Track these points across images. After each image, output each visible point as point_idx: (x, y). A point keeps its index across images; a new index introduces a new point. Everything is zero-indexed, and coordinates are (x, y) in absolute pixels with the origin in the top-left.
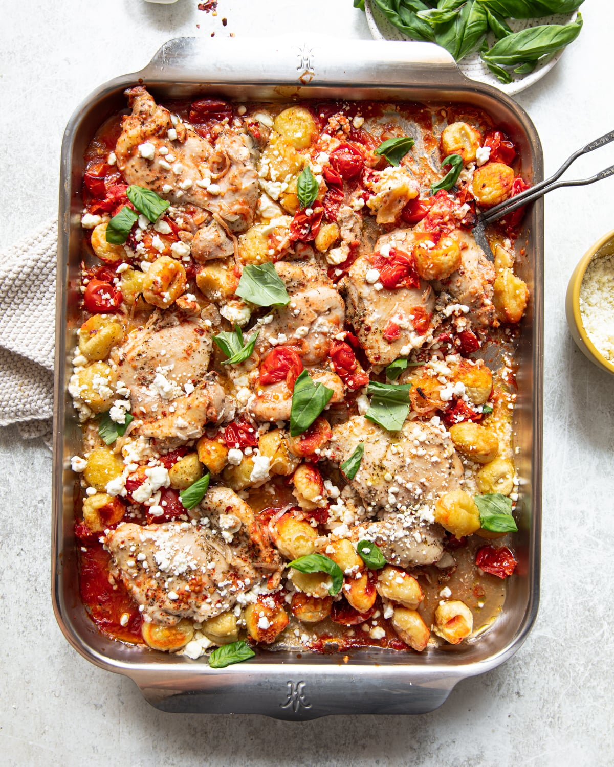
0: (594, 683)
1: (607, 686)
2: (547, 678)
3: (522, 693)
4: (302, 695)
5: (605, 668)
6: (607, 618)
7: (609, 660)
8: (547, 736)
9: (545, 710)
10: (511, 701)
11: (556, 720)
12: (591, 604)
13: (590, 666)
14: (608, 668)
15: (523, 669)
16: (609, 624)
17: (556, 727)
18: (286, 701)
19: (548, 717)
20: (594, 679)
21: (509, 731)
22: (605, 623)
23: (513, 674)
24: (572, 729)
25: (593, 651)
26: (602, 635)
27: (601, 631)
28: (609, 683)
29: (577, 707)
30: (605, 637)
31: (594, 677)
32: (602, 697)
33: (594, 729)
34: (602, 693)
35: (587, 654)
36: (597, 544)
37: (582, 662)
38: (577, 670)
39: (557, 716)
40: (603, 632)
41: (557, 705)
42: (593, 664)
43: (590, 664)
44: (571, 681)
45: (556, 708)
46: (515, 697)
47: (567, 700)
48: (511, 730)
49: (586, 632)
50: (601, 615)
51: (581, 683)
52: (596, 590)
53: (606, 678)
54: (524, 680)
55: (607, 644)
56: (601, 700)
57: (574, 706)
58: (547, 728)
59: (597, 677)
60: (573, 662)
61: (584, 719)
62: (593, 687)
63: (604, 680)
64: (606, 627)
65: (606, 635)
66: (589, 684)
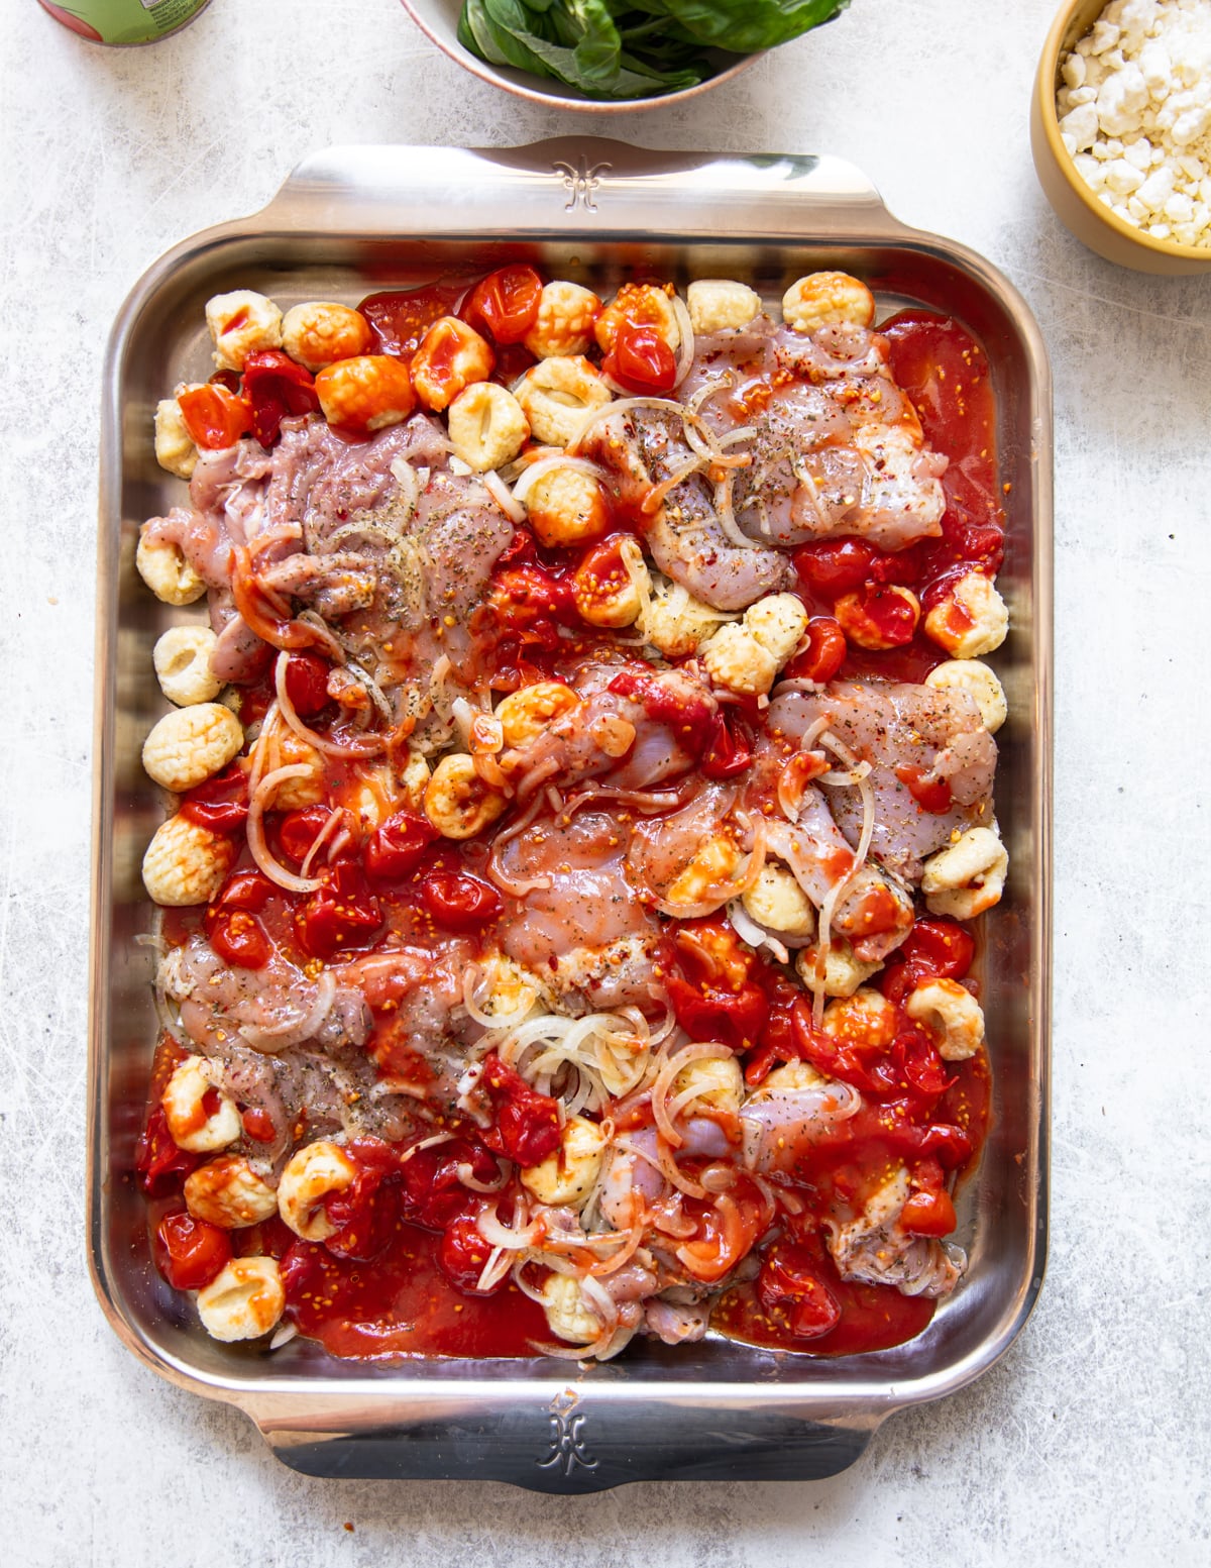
0: (1077, 1448)
1: (1102, 1453)
2: (976, 1437)
3: (924, 1470)
4: (579, 1442)
5: (1098, 1416)
6: (1099, 1313)
7: (1106, 1400)
8: (979, 1559)
9: (974, 1504)
10: (903, 1487)
11: (998, 1525)
12: (1066, 1283)
13: (1067, 1412)
14: (1104, 1416)
15: (927, 1420)
16: (1104, 1324)
17: (999, 1540)
18: (548, 1455)
19: (981, 1519)
20: (1076, 1440)
21: (899, 1549)
22: (1096, 1323)
23: (906, 1430)
24: (1031, 1543)
25: (1073, 1382)
26: (1091, 1347)
27: (1088, 1340)
28: (1108, 1448)
29: (1041, 1498)
30: (1096, 1352)
31: (1074, 1435)
32: (1093, 1477)
33: (1078, 1545)
34: (1093, 1468)
35: (1060, 1388)
36: (1077, 1159)
37: (1049, 1405)
38: (1039, 1420)
39: (1000, 1517)
40: (1093, 1342)
41: (998, 1494)
42: (1072, 1409)
43: (1066, 1408)
44: (1028, 1444)
45: (997, 1500)
46: (911, 1478)
47: (1020, 1484)
48: (904, 1547)
49: (1056, 1341)
50: (1088, 1306)
51: (1049, 1448)
52: (1076, 1253)
53: (1101, 1436)
54: (928, 1443)
55: (1101, 1366)
56: (1090, 1484)
57: (1035, 1496)
58: (980, 1542)
59: (1082, 1436)
60: (1032, 1403)
61: (1057, 1523)
62: (1074, 1457)
63: (1096, 1440)
64: (1097, 1330)
65: (1100, 1347)
66: (1064, 1451)
